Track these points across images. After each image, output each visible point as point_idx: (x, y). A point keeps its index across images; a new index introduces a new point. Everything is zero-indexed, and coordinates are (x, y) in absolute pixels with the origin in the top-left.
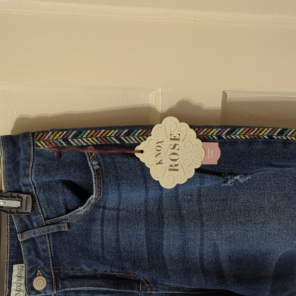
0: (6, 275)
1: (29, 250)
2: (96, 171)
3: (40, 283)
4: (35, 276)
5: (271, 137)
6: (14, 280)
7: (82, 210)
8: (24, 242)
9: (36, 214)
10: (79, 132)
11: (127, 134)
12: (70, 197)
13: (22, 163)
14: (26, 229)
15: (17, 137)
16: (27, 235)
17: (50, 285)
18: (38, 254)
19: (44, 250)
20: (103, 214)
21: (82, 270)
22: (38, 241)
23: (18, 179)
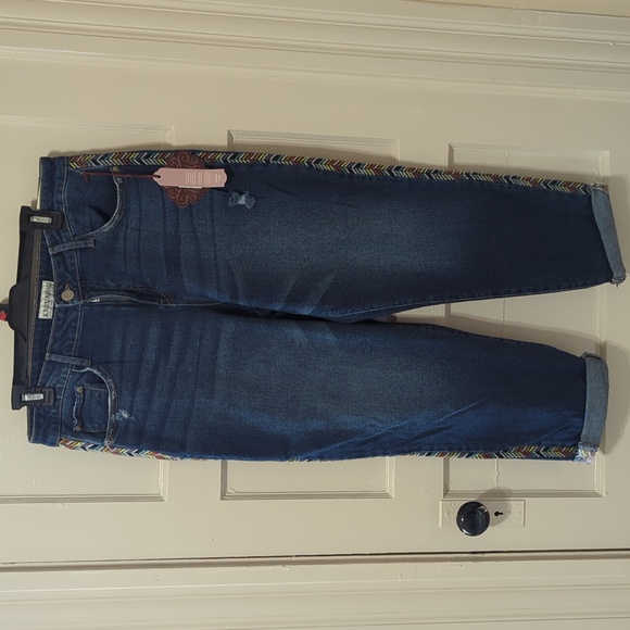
0: (36, 290)
1: (58, 264)
2: (120, 185)
3: (68, 295)
4: (63, 290)
5: (268, 161)
6: (43, 296)
7: (107, 227)
8: (54, 255)
9: (65, 232)
10: (106, 156)
11: (147, 157)
12: (95, 217)
13: (57, 182)
14: (56, 243)
15: (55, 159)
16: (57, 249)
17: (77, 296)
18: (66, 268)
19: (73, 265)
20: (126, 233)
21: (106, 285)
22: (66, 255)
23: (53, 196)
